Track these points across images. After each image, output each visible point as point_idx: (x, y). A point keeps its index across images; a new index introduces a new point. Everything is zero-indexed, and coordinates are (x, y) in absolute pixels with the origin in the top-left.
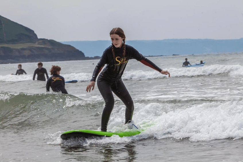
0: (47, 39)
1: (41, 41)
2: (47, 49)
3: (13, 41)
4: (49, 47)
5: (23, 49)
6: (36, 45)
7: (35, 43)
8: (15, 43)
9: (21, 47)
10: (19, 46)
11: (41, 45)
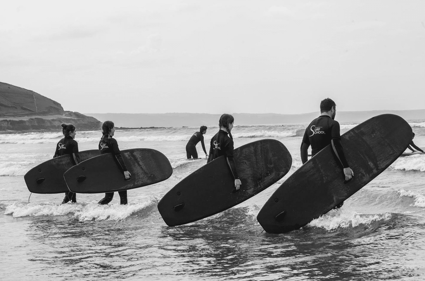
0: (72, 112)
1: (67, 113)
2: (74, 120)
3: (44, 113)
4: (75, 119)
5: (53, 120)
6: (64, 117)
7: (62, 115)
8: (46, 115)
9: (52, 119)
10: (49, 118)
11: (68, 116)
